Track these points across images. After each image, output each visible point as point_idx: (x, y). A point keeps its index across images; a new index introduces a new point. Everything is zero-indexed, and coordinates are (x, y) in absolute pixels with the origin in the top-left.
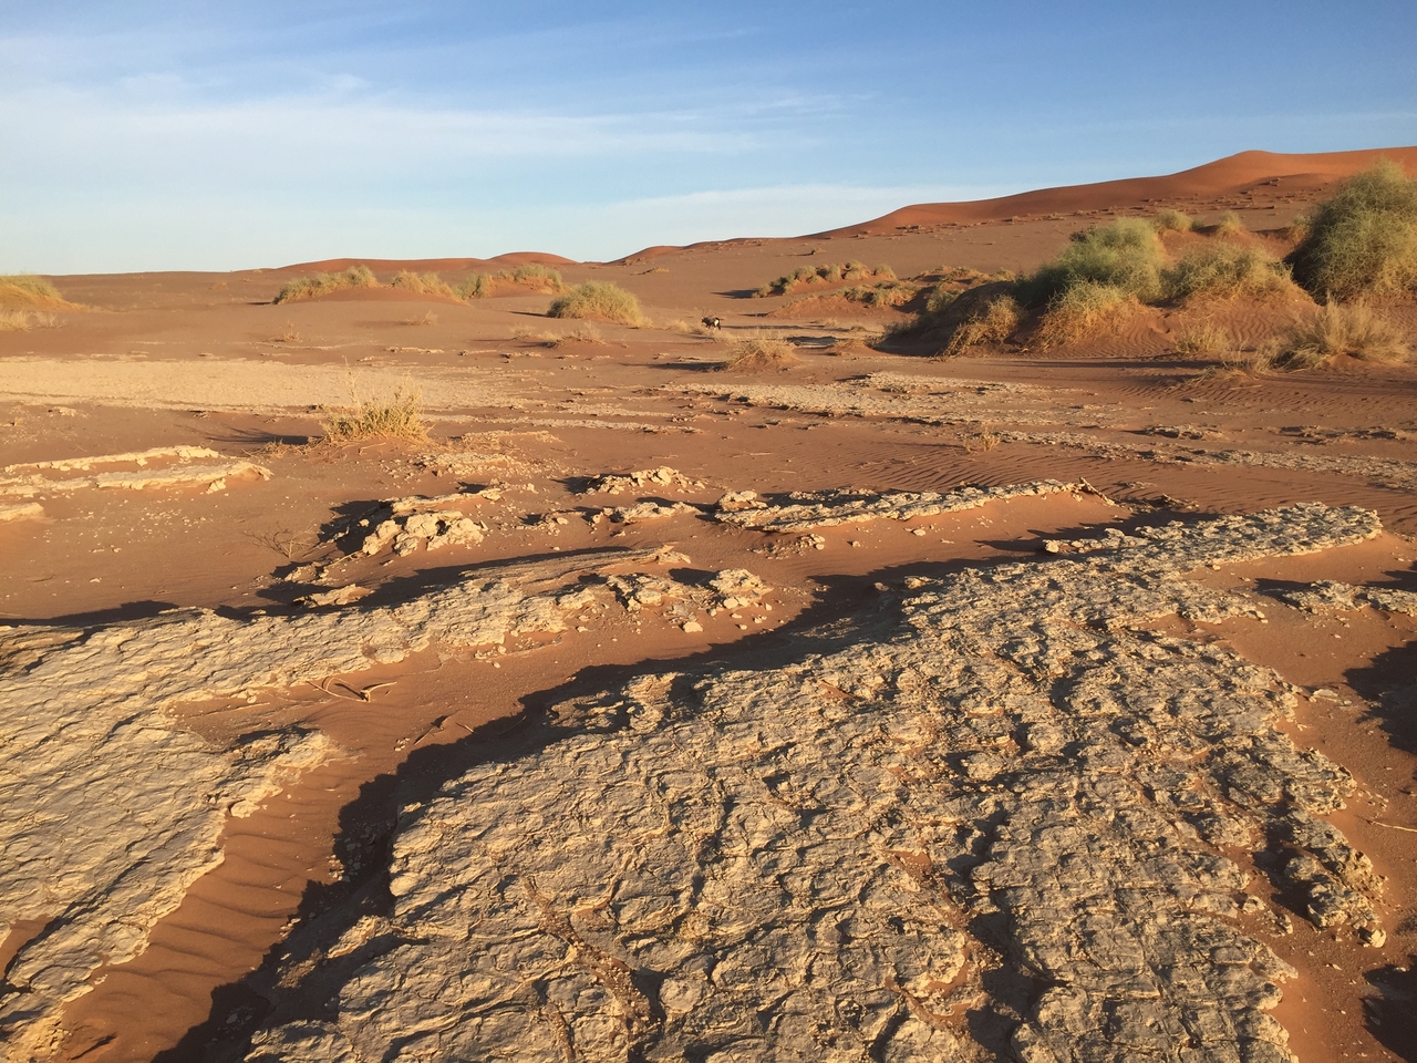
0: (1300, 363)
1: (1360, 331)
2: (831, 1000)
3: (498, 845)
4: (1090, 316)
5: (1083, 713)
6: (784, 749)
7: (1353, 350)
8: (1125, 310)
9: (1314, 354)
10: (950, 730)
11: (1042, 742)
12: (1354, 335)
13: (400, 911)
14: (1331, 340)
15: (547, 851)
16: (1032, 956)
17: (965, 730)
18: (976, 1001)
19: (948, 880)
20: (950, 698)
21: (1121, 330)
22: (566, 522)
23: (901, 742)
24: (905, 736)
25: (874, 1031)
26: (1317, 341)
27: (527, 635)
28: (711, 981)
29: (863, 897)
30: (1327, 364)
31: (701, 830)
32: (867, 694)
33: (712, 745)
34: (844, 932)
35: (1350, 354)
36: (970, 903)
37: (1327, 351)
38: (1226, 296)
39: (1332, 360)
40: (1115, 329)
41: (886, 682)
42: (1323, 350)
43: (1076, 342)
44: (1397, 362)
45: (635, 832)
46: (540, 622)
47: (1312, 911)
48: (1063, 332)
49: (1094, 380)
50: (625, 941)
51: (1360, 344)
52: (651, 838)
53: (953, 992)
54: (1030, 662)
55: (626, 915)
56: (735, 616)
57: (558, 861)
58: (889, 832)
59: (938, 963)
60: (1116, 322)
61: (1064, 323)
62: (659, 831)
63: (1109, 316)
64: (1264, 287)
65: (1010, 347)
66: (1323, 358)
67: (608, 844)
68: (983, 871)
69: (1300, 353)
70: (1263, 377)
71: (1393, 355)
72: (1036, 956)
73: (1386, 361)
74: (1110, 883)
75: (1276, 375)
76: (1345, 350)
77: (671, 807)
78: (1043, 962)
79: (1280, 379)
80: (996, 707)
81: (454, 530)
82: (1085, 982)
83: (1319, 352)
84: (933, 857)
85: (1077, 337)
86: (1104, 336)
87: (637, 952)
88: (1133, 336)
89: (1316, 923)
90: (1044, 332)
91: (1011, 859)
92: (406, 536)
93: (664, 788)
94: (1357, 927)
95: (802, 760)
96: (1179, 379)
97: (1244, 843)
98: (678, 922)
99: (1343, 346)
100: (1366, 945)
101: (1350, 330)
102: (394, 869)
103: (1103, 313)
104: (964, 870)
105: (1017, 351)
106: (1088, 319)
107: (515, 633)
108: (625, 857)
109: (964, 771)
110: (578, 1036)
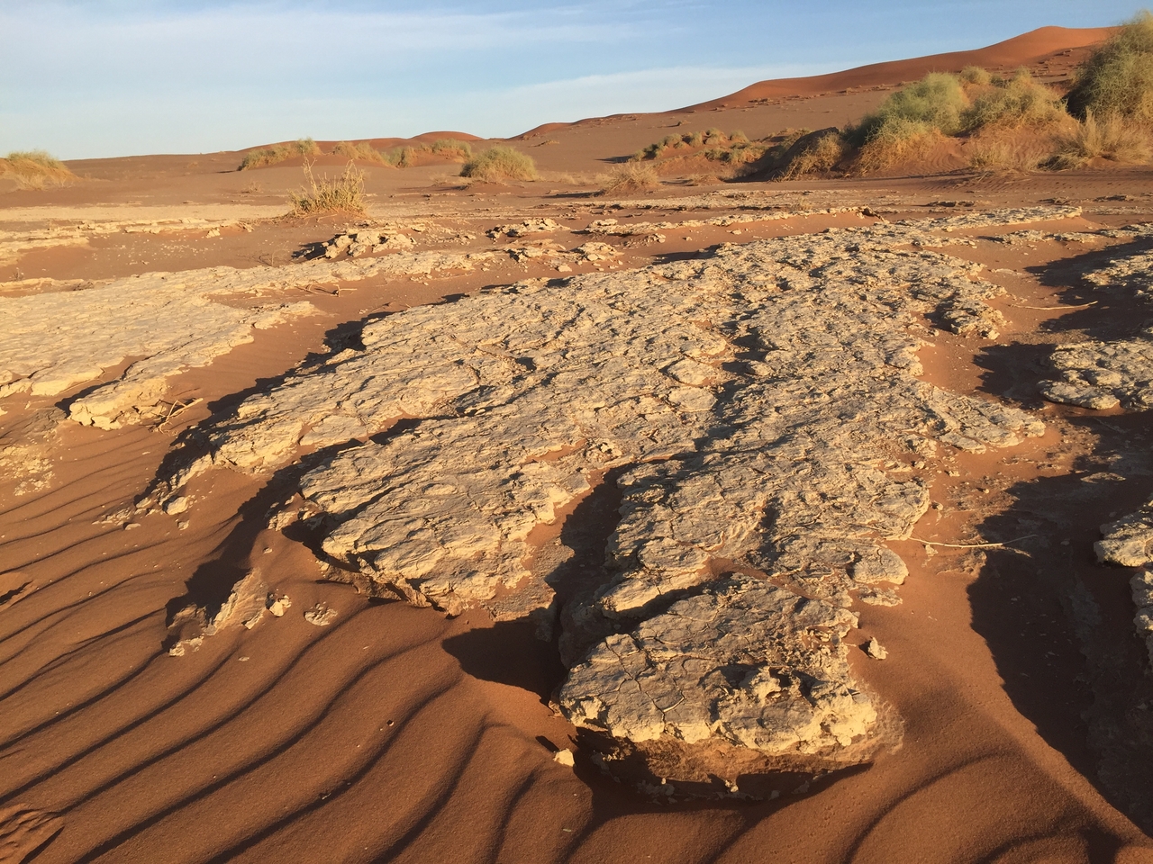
0: (1064, 164)
1: (1113, 138)
2: (638, 359)
3: (431, 326)
4: (900, 146)
5: (829, 277)
6: (622, 294)
7: (1107, 153)
8: (929, 139)
9: (1076, 158)
10: (736, 287)
11: (797, 285)
12: (1108, 141)
13: (369, 349)
14: (1088, 145)
15: (463, 327)
16: (767, 343)
17: (747, 285)
18: (730, 359)
19: (721, 330)
20: (739, 276)
21: (926, 156)
22: (474, 238)
23: (701, 289)
24: (705, 287)
25: (663, 365)
26: (1077, 146)
27: (447, 270)
28: (564, 357)
29: (664, 332)
30: (1085, 165)
31: (564, 319)
32: (682, 276)
33: (573, 294)
34: (650, 341)
35: (1105, 157)
36: (733, 334)
37: (1085, 155)
38: (1012, 126)
39: (1089, 162)
40: (921, 156)
41: (696, 272)
42: (1082, 153)
43: (889, 166)
44: (1142, 162)
45: (519, 321)
46: (456, 263)
47: (953, 326)
48: (878, 159)
49: (899, 185)
50: (511, 352)
51: (1113, 149)
52: (530, 323)
53: (716, 356)
54: (799, 262)
55: (511, 345)
56: (595, 264)
57: (469, 330)
58: (687, 315)
59: (706, 347)
60: (921, 150)
61: (879, 153)
62: (536, 320)
63: (916, 145)
64: (1044, 118)
65: (835, 173)
66: (1082, 160)
67: (502, 325)
68: (745, 323)
69: (1063, 157)
70: (1032, 174)
71: (1140, 156)
72: (770, 343)
73: (1134, 161)
74: (825, 323)
75: (1042, 172)
76: (1100, 154)
77: (543, 314)
78: (773, 345)
79: (1045, 175)
80: (770, 277)
81: (392, 240)
82: (798, 348)
83: (1079, 155)
84: (713, 322)
85: (890, 164)
86: (912, 161)
87: (519, 354)
88: (935, 161)
89: (955, 332)
90: (862, 160)
91: (763, 318)
92: (357, 244)
93: (539, 308)
94: (981, 331)
95: (633, 296)
96: (966, 179)
97: (919, 310)
98: (544, 345)
99: (1097, 150)
100: (985, 338)
101: (1104, 137)
102: (363, 336)
103: (911, 143)
104: (732, 326)
105: (841, 176)
106: (899, 147)
107: (438, 270)
108: (513, 328)
109: (743, 298)
110: (482, 372)
